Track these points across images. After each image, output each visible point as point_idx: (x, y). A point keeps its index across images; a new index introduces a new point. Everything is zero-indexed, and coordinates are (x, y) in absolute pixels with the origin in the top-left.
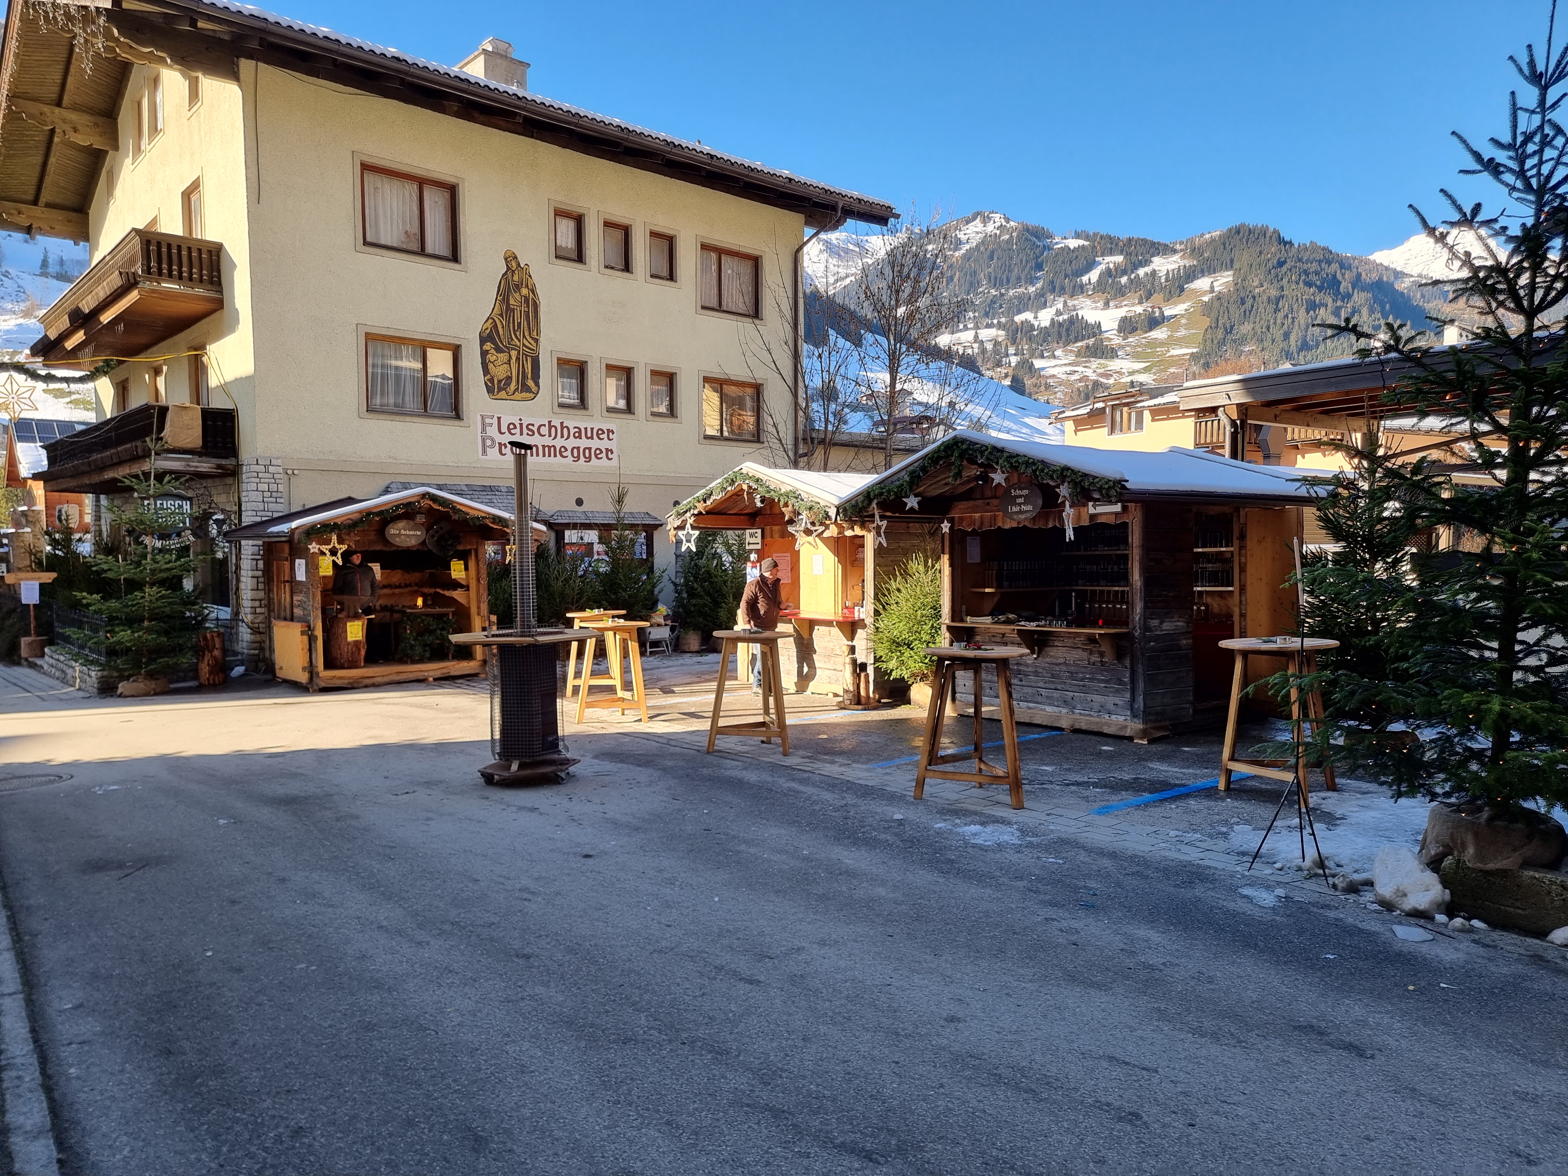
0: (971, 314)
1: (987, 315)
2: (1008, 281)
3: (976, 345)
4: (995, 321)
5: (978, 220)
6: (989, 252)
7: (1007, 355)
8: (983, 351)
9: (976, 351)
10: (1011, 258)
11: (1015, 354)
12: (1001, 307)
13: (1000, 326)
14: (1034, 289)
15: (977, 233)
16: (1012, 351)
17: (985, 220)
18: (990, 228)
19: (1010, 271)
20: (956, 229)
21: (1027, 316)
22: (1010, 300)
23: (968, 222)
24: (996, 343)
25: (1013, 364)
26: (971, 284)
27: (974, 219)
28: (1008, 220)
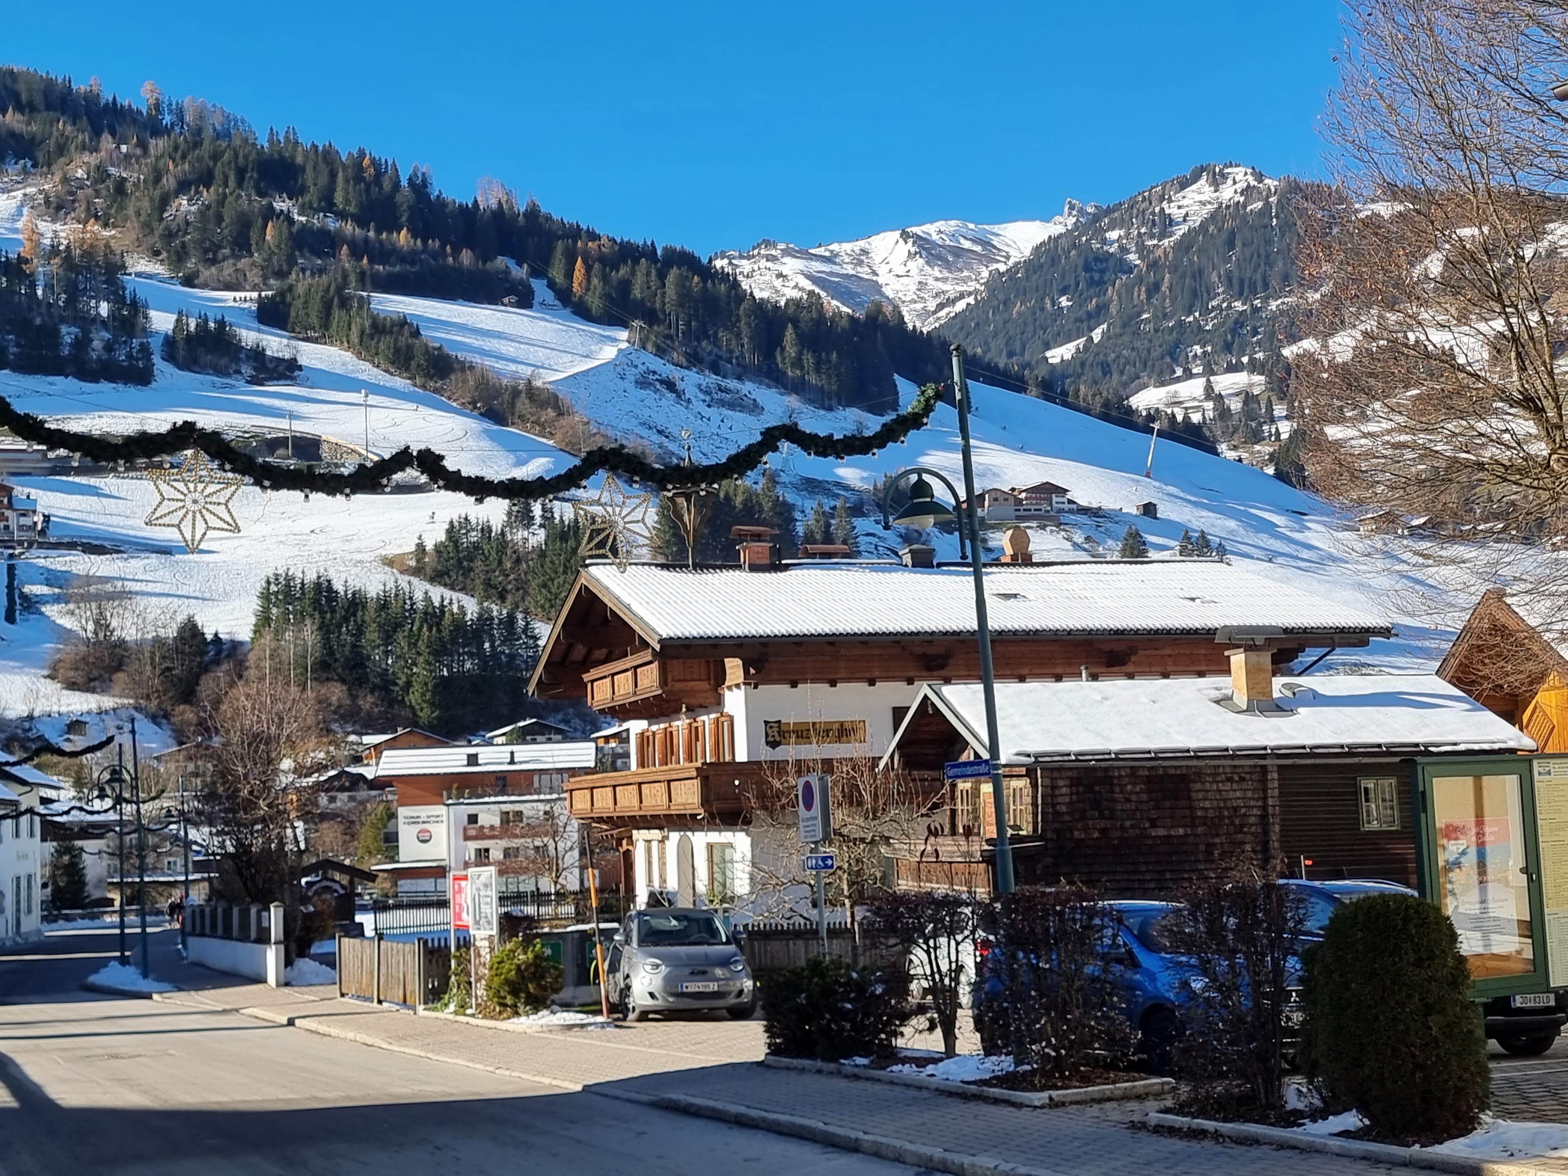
0: (1198, 349)
1: (1228, 347)
2: (1266, 286)
3: (1209, 405)
4: (1245, 360)
5: (1203, 181)
6: (1225, 235)
7: (1272, 420)
8: (1223, 413)
9: (1210, 414)
10: (1269, 242)
11: (1287, 418)
12: (1256, 333)
13: (1254, 367)
14: (1317, 296)
15: (1203, 203)
16: (1279, 410)
17: (1217, 181)
18: (1228, 193)
19: (1270, 264)
20: (1162, 199)
21: (1309, 344)
22: (1273, 318)
23: (1184, 184)
24: (1248, 398)
25: (1285, 436)
26: (1195, 294)
27: (1195, 178)
28: (1260, 177)
